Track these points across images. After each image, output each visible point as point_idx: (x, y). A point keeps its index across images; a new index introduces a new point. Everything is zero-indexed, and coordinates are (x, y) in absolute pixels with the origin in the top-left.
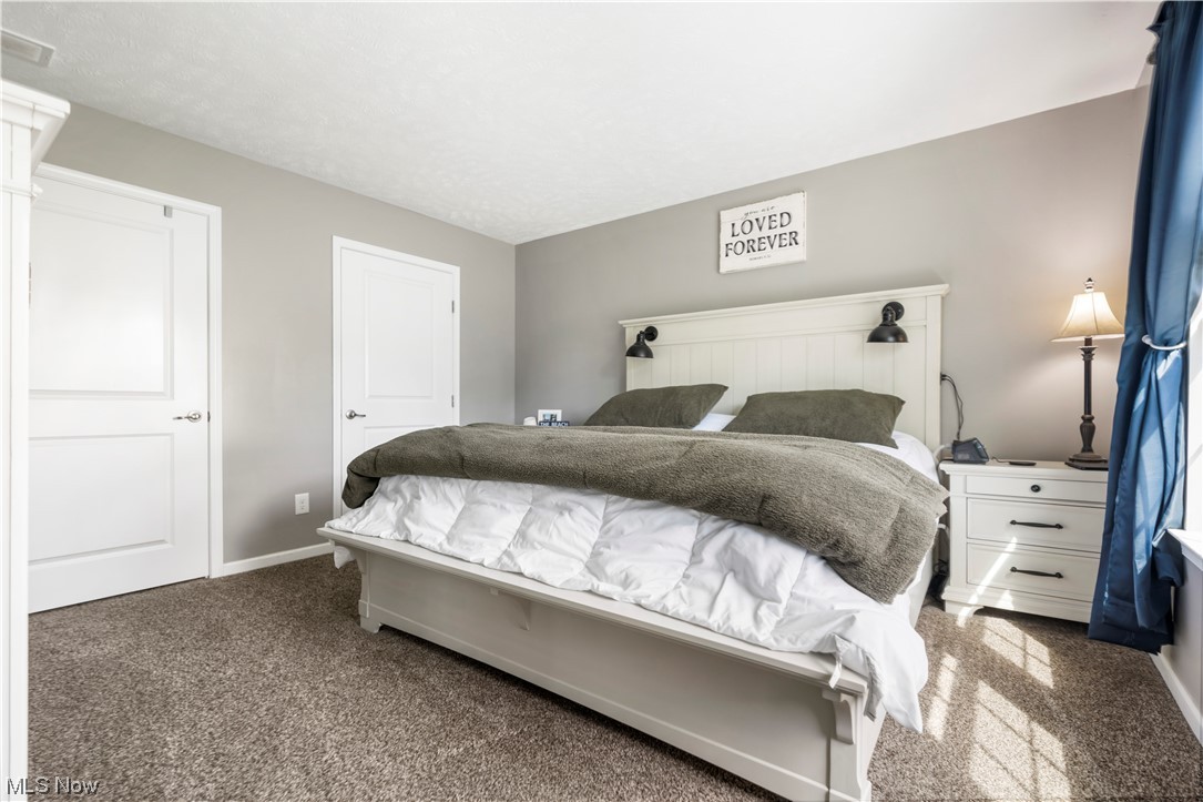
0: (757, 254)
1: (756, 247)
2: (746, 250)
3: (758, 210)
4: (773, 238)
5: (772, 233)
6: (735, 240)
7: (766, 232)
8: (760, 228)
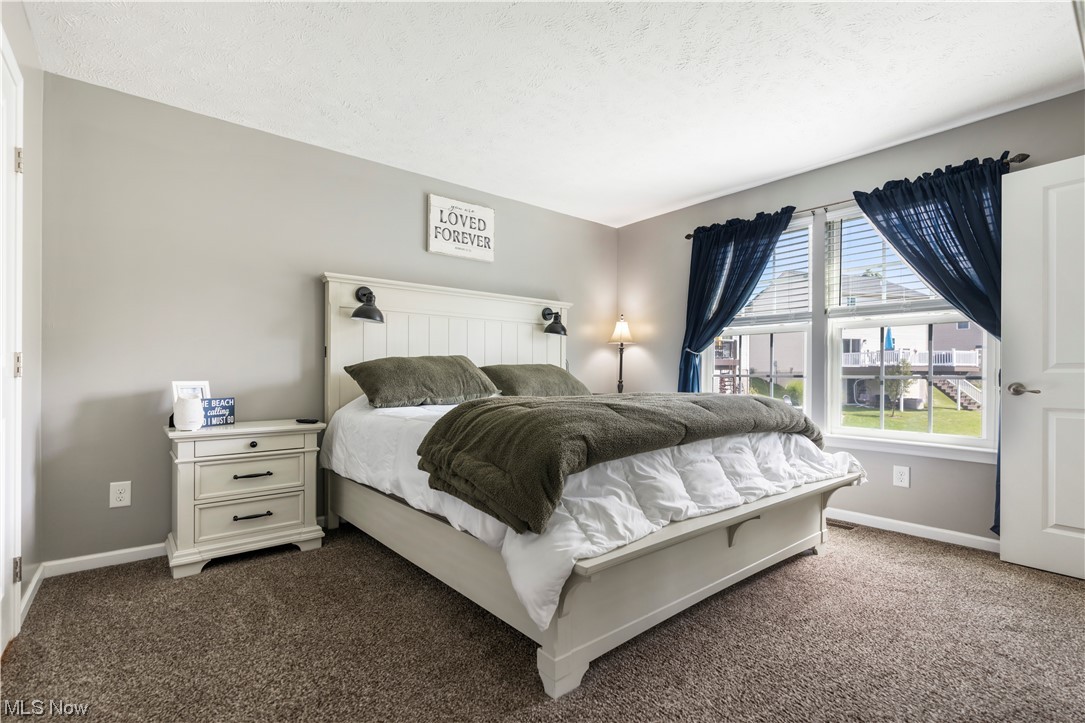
0: (461, 245)
1: (460, 238)
2: (452, 239)
3: (463, 208)
4: (472, 236)
5: (473, 232)
6: (443, 226)
7: (467, 229)
8: (464, 225)
